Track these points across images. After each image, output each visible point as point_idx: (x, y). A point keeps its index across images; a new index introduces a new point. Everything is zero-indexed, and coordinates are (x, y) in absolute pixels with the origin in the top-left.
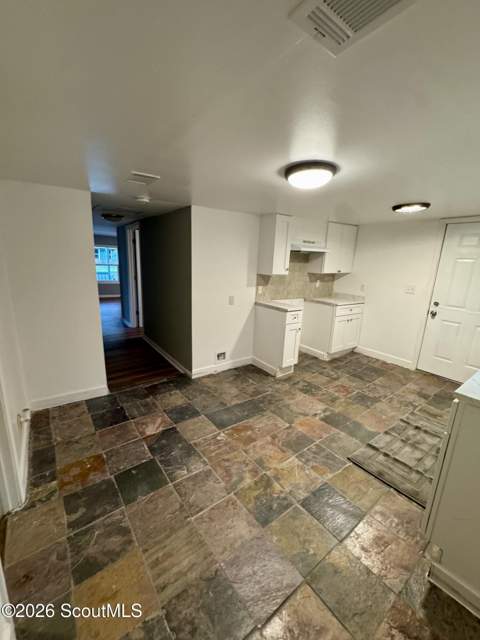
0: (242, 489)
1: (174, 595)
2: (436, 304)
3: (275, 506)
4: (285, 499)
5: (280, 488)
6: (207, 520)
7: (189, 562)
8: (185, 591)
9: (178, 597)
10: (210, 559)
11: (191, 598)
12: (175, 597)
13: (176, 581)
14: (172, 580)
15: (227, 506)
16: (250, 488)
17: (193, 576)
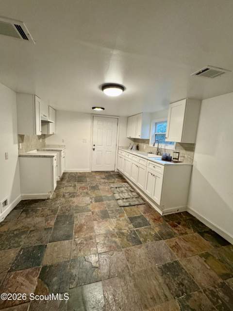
0: (121, 244)
1: (169, 291)
2: (94, 145)
3: (134, 236)
4: (131, 231)
5: (126, 231)
6: (134, 265)
7: (154, 280)
8: (167, 285)
9: (170, 289)
10: (154, 270)
11: (170, 283)
12: (170, 291)
13: (163, 289)
14: (162, 291)
15: (128, 254)
16: (122, 241)
17: (161, 280)
